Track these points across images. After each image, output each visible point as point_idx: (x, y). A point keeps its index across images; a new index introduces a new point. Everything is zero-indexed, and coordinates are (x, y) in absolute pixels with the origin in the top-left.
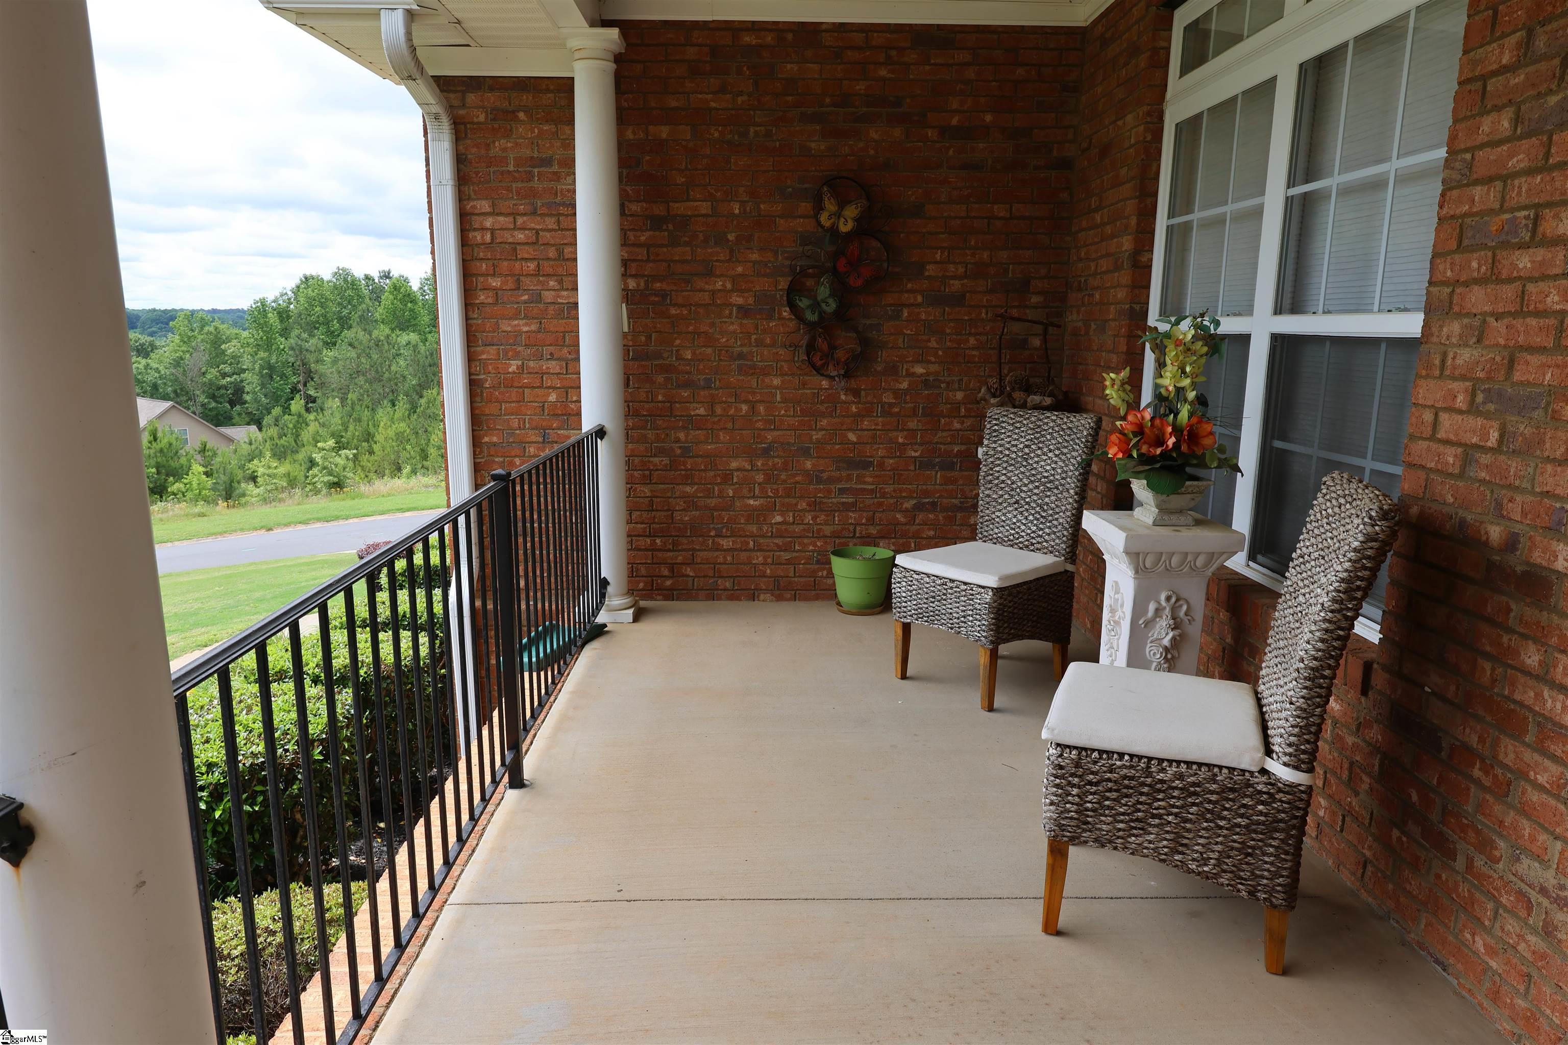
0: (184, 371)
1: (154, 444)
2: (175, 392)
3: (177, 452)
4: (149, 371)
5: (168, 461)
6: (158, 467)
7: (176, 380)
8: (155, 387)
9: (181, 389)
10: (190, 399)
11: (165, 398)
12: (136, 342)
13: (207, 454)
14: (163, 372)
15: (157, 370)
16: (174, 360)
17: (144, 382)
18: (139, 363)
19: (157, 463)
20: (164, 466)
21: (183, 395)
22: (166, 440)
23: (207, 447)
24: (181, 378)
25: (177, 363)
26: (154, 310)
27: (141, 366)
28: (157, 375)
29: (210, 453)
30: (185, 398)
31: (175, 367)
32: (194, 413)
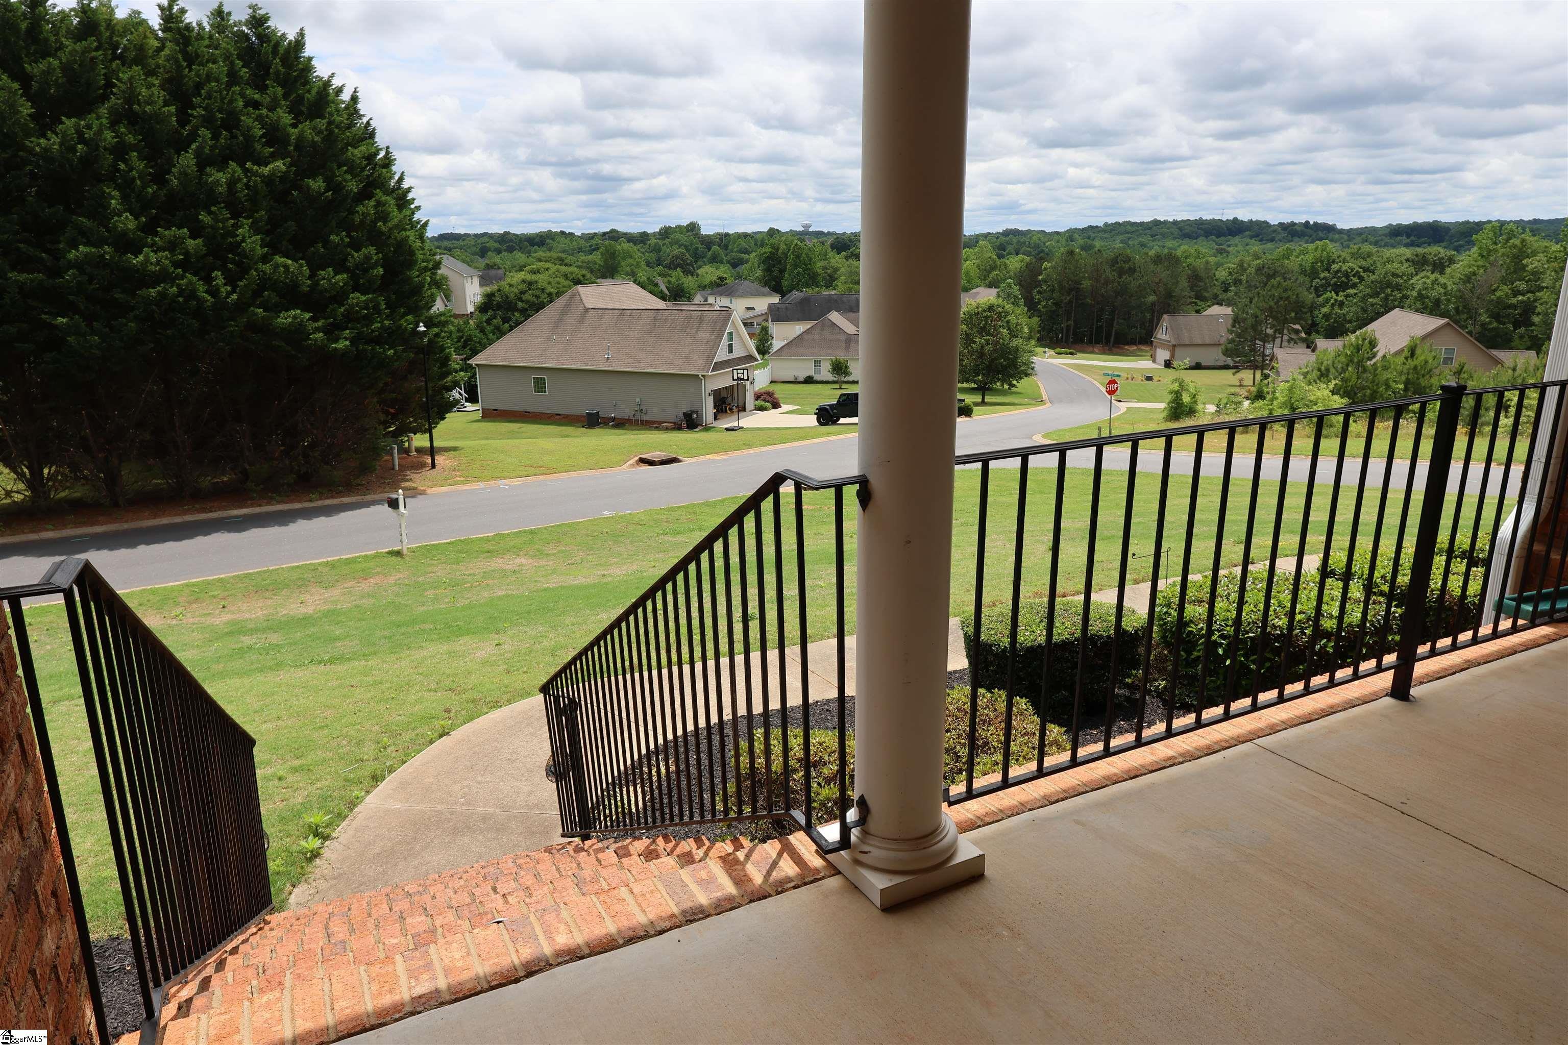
0: (1474, 287)
1: (1410, 361)
2: (1457, 309)
3: (1431, 370)
4: (1436, 286)
5: (1418, 379)
6: (1407, 383)
7: (1461, 297)
8: (1437, 302)
9: (1464, 307)
10: (1471, 318)
11: (1443, 316)
12: (1435, 256)
13: (1463, 376)
14: (1449, 288)
15: (1444, 286)
16: (1466, 275)
17: (1428, 297)
18: (1428, 278)
19: (1407, 379)
20: (1413, 383)
21: (1464, 313)
22: (1423, 358)
23: (1465, 369)
24: (1468, 295)
25: (1468, 279)
26: (1468, 222)
27: (1428, 281)
28: (1442, 291)
29: (1465, 376)
30: (1465, 316)
31: (1464, 283)
32: (1470, 333)
